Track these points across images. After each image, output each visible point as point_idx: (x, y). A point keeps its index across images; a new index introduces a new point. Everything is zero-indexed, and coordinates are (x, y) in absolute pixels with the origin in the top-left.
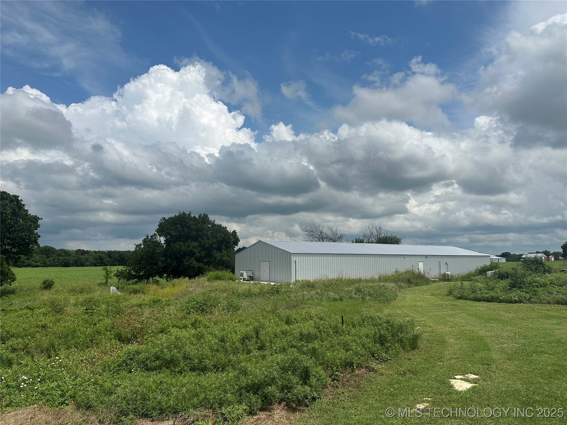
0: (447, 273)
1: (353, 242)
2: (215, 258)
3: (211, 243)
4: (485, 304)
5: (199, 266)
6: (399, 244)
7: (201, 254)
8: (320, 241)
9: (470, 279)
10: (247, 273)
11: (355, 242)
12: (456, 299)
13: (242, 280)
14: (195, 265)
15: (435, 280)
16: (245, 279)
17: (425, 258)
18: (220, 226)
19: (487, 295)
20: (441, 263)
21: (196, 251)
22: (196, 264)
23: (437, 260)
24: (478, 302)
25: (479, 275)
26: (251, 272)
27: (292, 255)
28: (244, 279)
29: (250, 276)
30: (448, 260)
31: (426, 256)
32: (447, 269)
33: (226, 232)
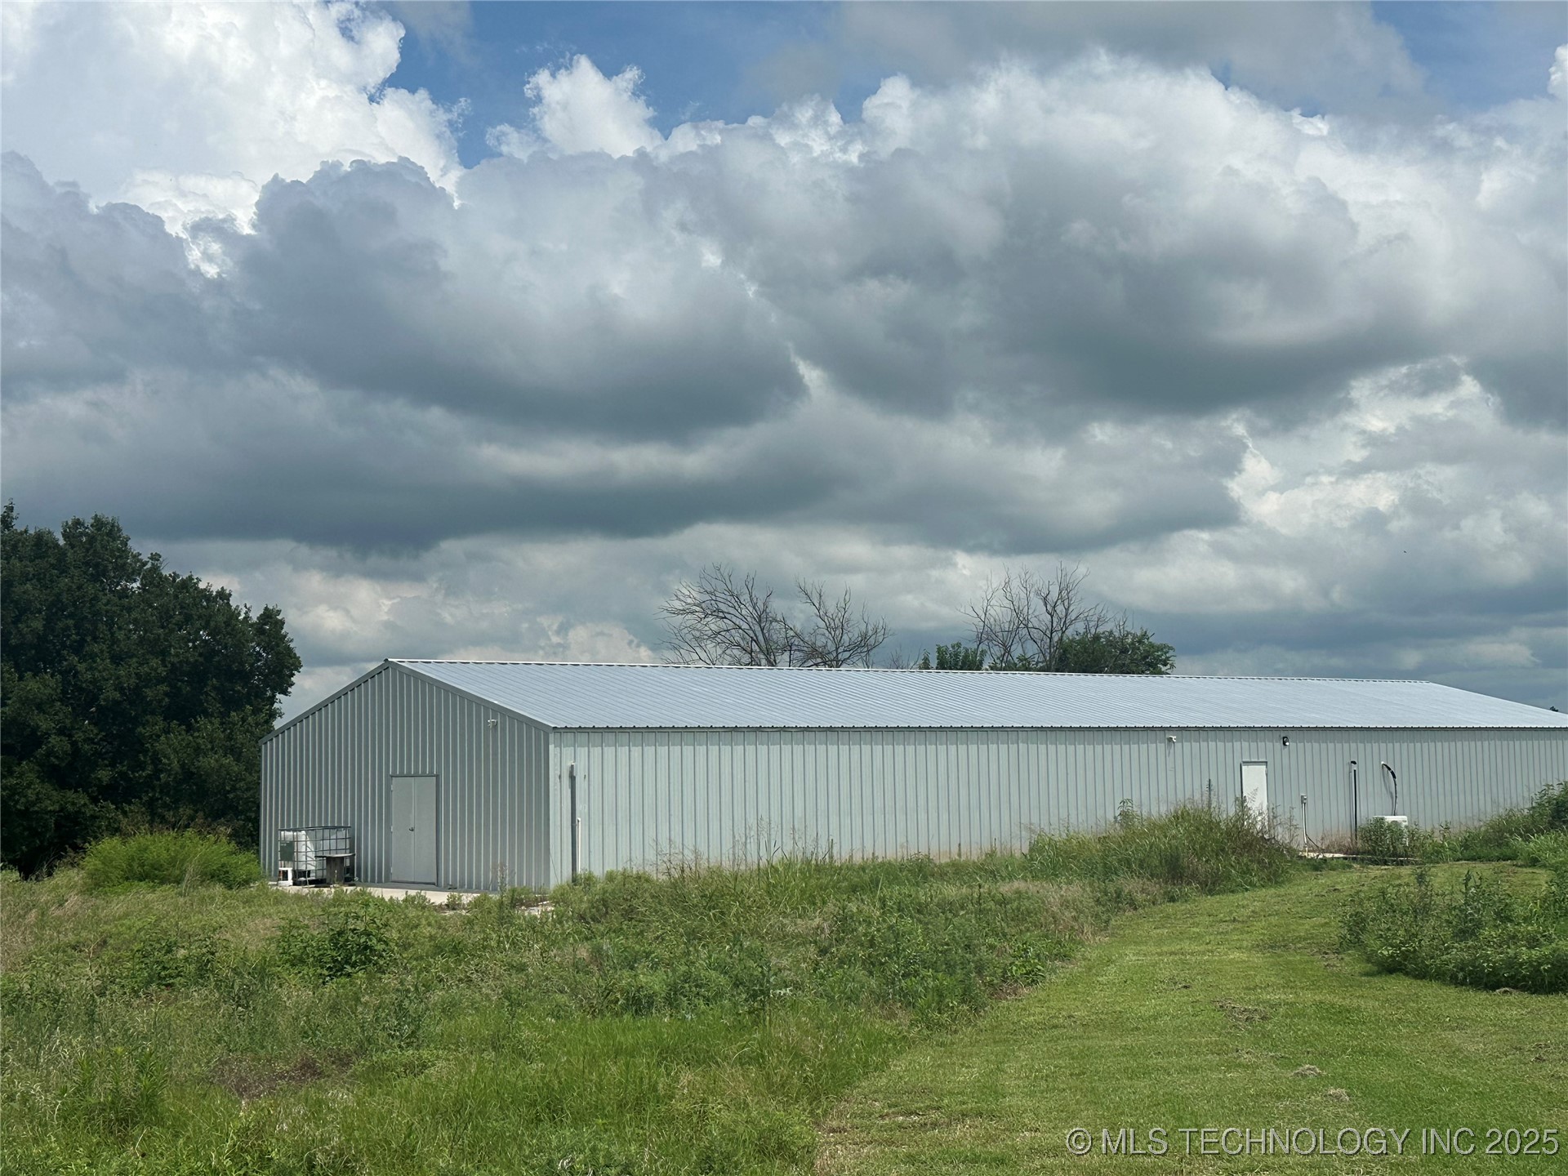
0: (1389, 819)
1: (926, 666)
2: (156, 760)
3: (133, 681)
4: (1513, 1006)
5: (62, 809)
6: (1160, 673)
7: (74, 744)
8: (753, 662)
9: (1508, 852)
10: (315, 841)
11: (934, 663)
12: (1367, 974)
13: (290, 881)
14: (38, 800)
15: (1325, 860)
16: (306, 873)
17: (1279, 745)
18: (188, 585)
19: (1535, 953)
20: (1360, 768)
21: (44, 723)
22: (50, 799)
23: (1336, 753)
24: (1483, 995)
25: (1552, 826)
26: (342, 834)
27: (551, 736)
28: (298, 874)
29: (329, 859)
30: (1397, 753)
31: (1284, 735)
32: (1394, 797)
33: (221, 619)
